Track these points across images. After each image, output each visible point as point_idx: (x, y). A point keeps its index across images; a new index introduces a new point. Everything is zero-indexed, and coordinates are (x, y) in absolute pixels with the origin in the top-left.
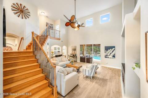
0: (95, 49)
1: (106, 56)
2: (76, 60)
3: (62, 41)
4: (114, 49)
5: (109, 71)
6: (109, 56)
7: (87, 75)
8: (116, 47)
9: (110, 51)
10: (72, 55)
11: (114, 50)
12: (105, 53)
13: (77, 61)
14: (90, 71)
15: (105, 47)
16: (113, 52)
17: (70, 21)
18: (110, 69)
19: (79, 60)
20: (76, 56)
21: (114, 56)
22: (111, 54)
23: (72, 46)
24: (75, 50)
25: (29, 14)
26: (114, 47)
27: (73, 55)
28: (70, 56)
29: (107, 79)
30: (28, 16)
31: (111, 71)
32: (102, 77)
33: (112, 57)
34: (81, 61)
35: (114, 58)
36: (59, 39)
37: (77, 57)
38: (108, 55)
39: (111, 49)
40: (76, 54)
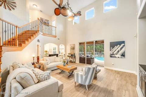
0: (99, 49)
1: (112, 55)
2: (74, 61)
3: (58, 39)
4: (123, 44)
5: (117, 75)
6: (115, 55)
7: (80, 82)
8: (126, 43)
9: (117, 48)
10: (70, 55)
11: (124, 46)
12: (110, 50)
13: (76, 62)
14: (84, 77)
15: (111, 43)
16: (121, 49)
17: (59, 6)
18: (118, 72)
19: (78, 61)
20: (74, 55)
21: (123, 55)
22: (118, 51)
23: (70, 45)
24: (73, 48)
25: (15, 5)
26: (123, 42)
27: (72, 55)
28: (68, 56)
29: (113, 91)
30: (13, 7)
31: (119, 76)
32: (105, 86)
33: (120, 56)
34: (80, 62)
35: (123, 57)
36: (55, 37)
37: (76, 57)
38: (115, 53)
39: (119, 46)
40: (74, 54)
